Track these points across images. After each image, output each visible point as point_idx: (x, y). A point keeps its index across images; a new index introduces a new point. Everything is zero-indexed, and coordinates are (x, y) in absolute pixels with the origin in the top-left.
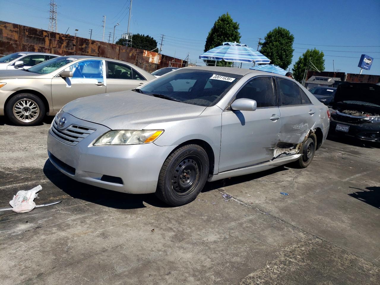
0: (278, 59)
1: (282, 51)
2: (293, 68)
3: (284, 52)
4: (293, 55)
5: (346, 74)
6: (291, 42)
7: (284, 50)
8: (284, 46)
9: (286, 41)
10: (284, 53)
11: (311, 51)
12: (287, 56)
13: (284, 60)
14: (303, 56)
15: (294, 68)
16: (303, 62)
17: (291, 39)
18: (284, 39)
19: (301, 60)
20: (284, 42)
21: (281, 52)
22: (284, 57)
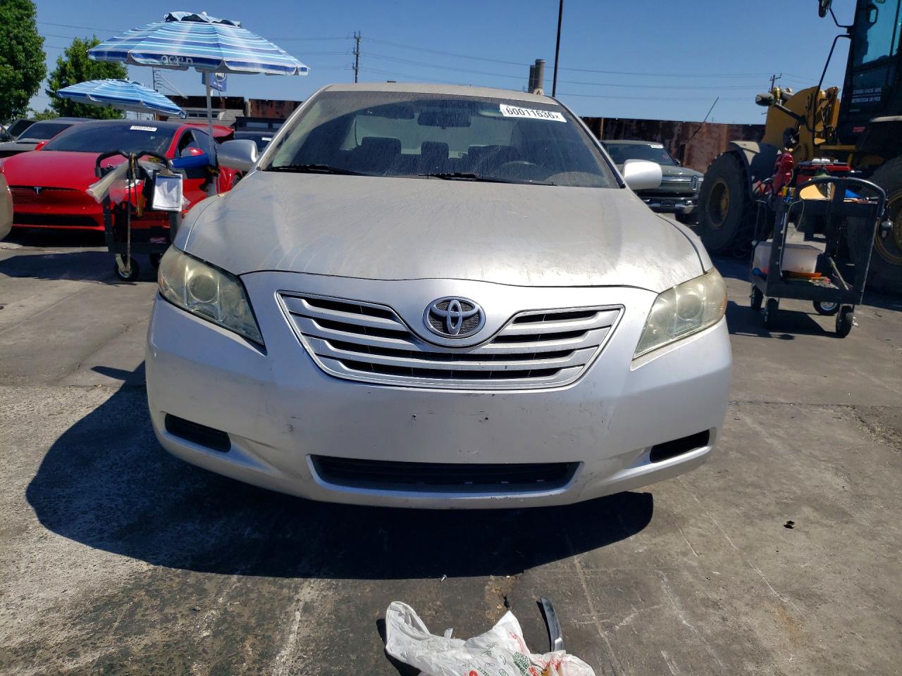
0: (6, 63)
1: (11, 39)
2: (48, 89)
3: (19, 43)
4: (45, 54)
5: (247, 100)
6: (29, 16)
7: (16, 37)
8: (14, 28)
9: (16, 12)
10: (20, 47)
11: (87, 43)
12: (29, 55)
13: (24, 68)
14: (67, 55)
15: (52, 89)
16: (73, 71)
17: (26, 9)
18: (8, 7)
19: (66, 65)
20: (9, 16)
21: (10, 44)
22: (21, 57)
